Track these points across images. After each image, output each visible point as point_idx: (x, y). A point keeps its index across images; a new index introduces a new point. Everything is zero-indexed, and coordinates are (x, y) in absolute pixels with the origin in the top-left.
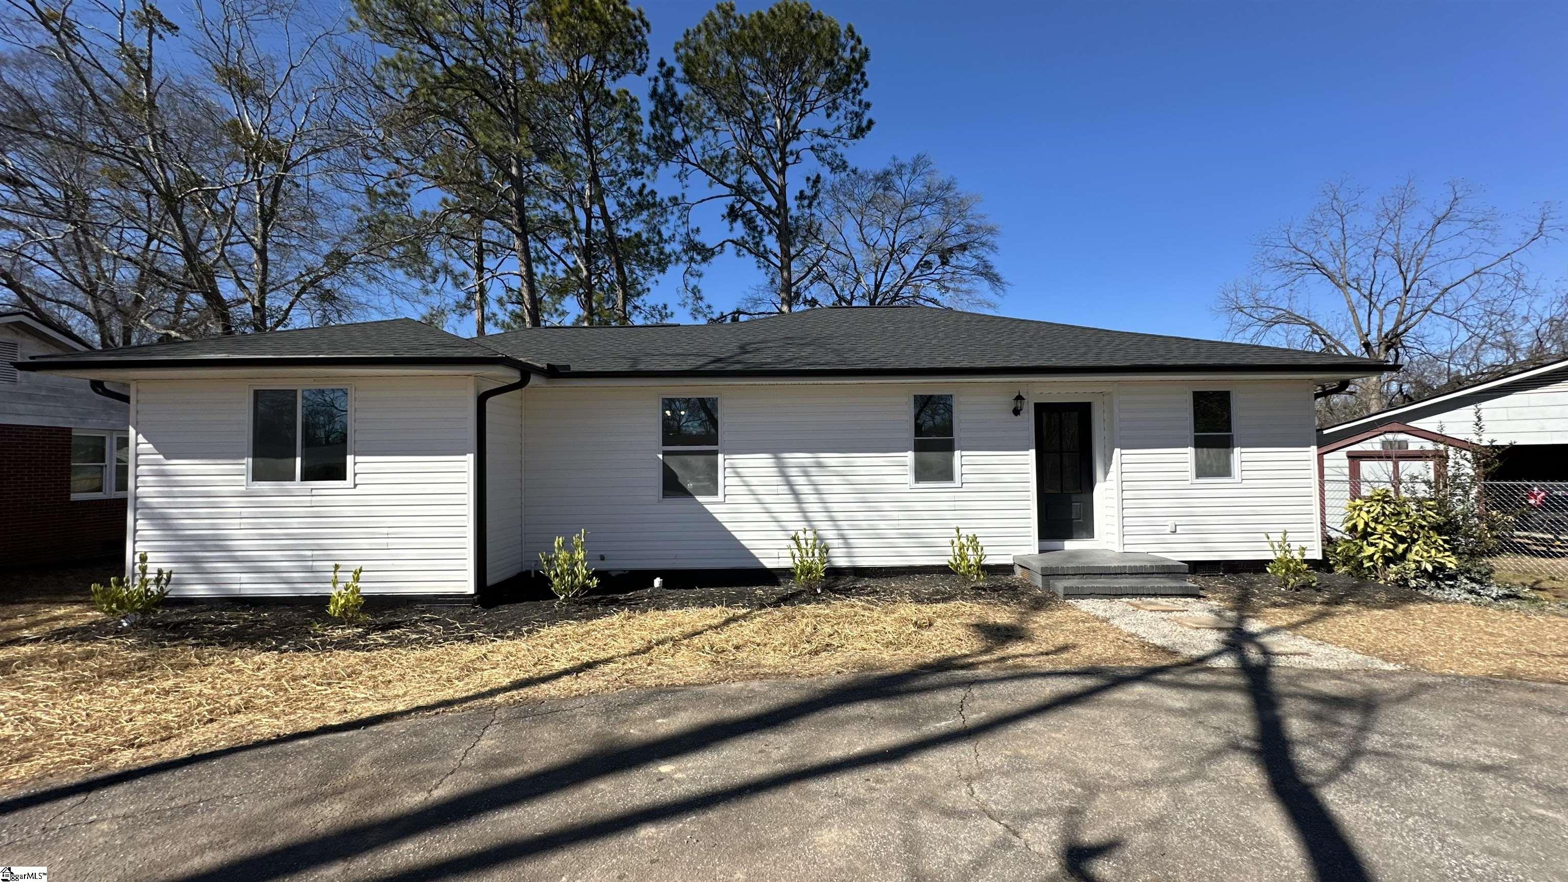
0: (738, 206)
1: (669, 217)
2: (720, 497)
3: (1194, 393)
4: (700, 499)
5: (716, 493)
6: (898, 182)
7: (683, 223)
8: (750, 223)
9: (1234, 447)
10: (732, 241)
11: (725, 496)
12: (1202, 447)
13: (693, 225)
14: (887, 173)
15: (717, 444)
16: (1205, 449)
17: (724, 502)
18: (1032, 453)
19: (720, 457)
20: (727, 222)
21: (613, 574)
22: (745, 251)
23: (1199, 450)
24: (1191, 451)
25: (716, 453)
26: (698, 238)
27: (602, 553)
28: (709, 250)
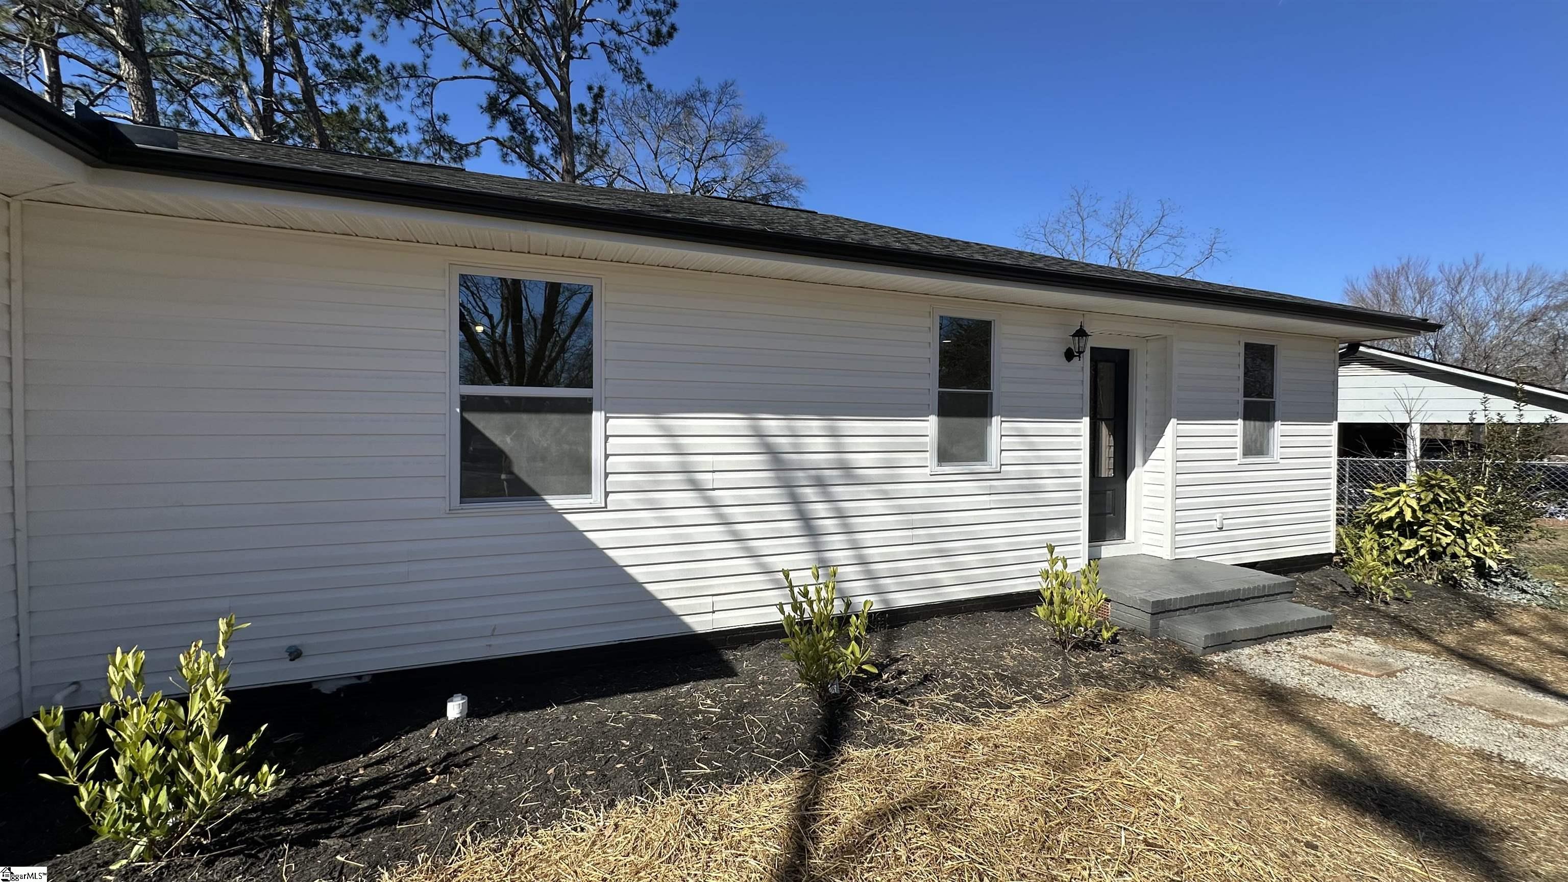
0: (504, 97)
1: (403, 92)
2: (596, 498)
3: (1247, 345)
4: (556, 502)
5: (586, 490)
6: (703, 111)
7: (424, 103)
8: (517, 123)
9: (1275, 420)
10: (497, 140)
11: (607, 494)
12: (1250, 419)
13: (438, 109)
14: (691, 96)
15: (590, 386)
16: (1252, 423)
17: (604, 509)
18: (1086, 421)
19: (597, 417)
20: (487, 118)
21: (327, 689)
22: (513, 157)
23: (1247, 422)
24: (1240, 422)
25: (585, 407)
26: (448, 130)
27: (295, 642)
28: (462, 147)
